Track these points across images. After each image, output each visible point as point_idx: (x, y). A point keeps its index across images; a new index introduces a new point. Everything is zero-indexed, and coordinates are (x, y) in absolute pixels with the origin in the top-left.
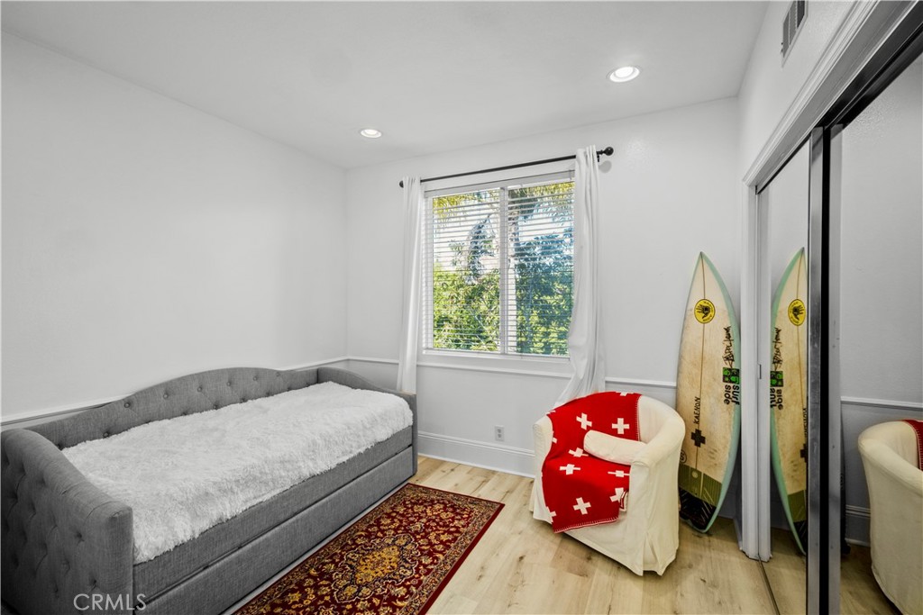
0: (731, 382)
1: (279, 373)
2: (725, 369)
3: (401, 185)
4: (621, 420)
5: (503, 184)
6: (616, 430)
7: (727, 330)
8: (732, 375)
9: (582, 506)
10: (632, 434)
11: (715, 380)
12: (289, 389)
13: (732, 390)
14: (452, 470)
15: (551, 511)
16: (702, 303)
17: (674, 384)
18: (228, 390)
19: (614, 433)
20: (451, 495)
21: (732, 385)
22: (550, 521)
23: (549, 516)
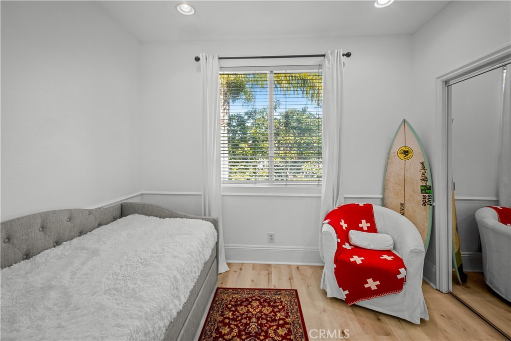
0: (426, 193)
1: (90, 212)
2: (422, 186)
3: (197, 59)
4: (364, 221)
5: (271, 69)
6: (362, 227)
7: (422, 164)
8: (427, 190)
9: (372, 284)
10: (373, 229)
11: (415, 192)
12: (100, 225)
13: (427, 198)
14: (241, 269)
15: (344, 290)
16: (404, 149)
17: (381, 196)
18: (40, 235)
19: (361, 229)
20: (257, 291)
21: (427, 195)
22: (344, 297)
23: (343, 294)
